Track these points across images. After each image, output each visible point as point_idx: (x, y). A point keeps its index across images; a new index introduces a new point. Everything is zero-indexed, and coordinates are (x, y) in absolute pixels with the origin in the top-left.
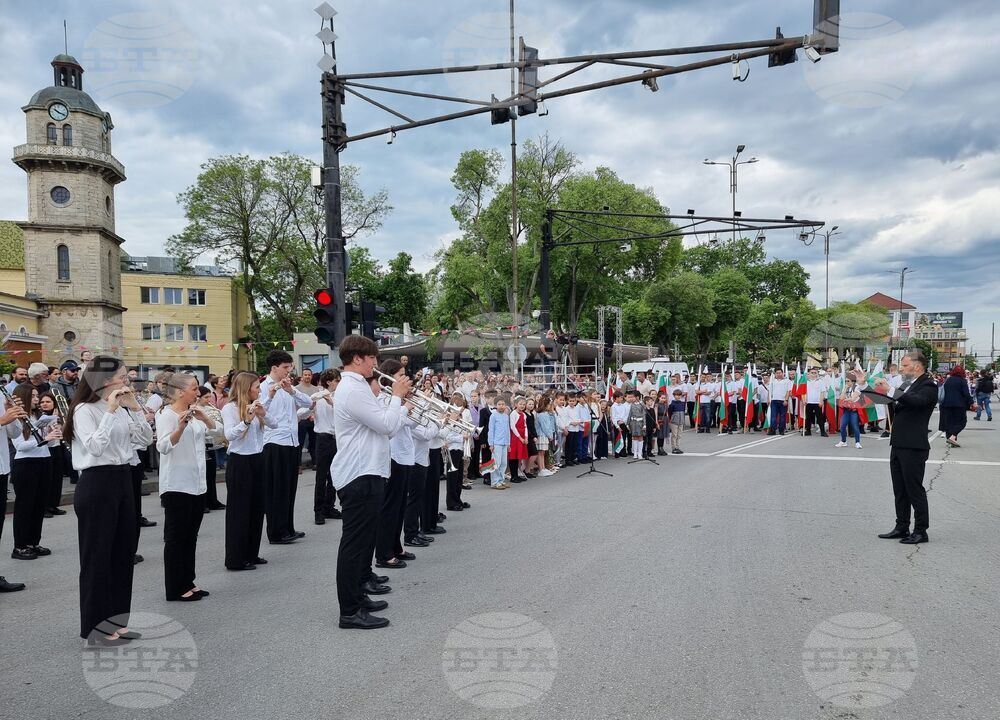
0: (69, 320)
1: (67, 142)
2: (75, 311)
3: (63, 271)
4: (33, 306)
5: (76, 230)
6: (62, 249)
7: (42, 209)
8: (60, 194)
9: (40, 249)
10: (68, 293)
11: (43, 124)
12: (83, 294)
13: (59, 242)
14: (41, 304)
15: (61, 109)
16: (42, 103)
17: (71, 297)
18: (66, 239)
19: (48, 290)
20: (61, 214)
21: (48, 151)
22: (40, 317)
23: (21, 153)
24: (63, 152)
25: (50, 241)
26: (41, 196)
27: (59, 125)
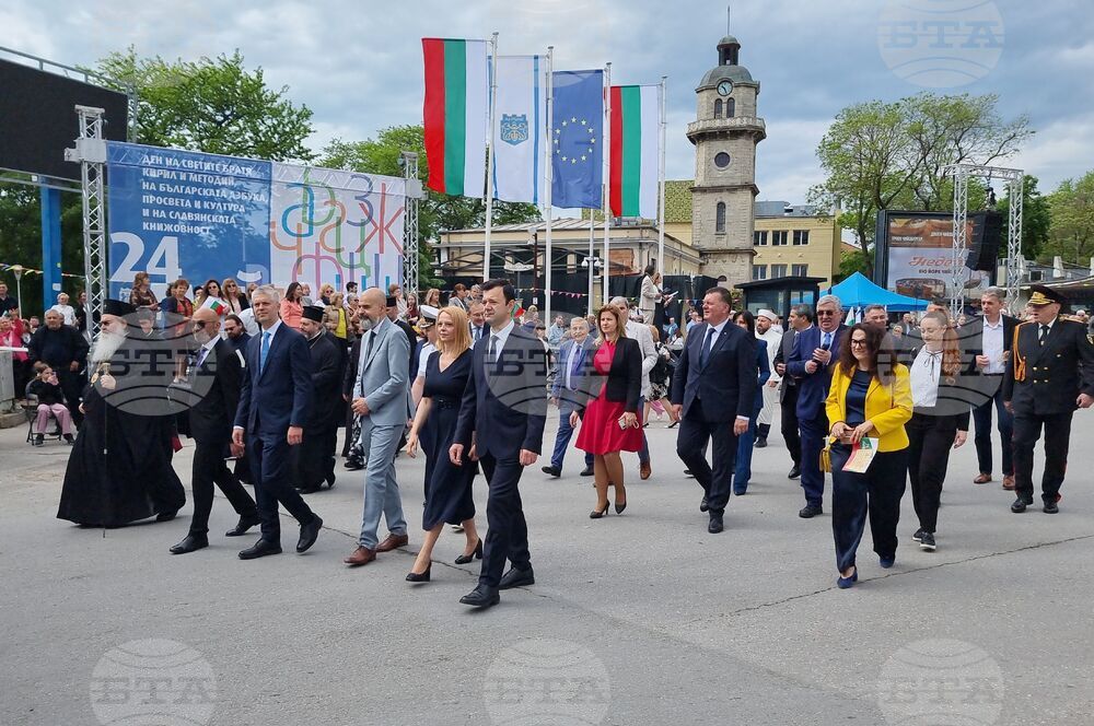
0: (723, 266)
1: (730, 114)
2: (727, 258)
3: (720, 224)
4: (697, 255)
5: (732, 189)
6: (721, 206)
7: (708, 173)
8: (722, 159)
9: (705, 207)
10: (723, 244)
11: (713, 101)
12: (733, 244)
13: (719, 200)
14: (702, 254)
15: (727, 86)
16: (713, 84)
17: (725, 247)
18: (725, 197)
19: (708, 243)
20: (723, 176)
21: (718, 124)
22: (701, 264)
23: (694, 128)
24: (729, 122)
25: (711, 201)
26: (707, 162)
27: (724, 100)
